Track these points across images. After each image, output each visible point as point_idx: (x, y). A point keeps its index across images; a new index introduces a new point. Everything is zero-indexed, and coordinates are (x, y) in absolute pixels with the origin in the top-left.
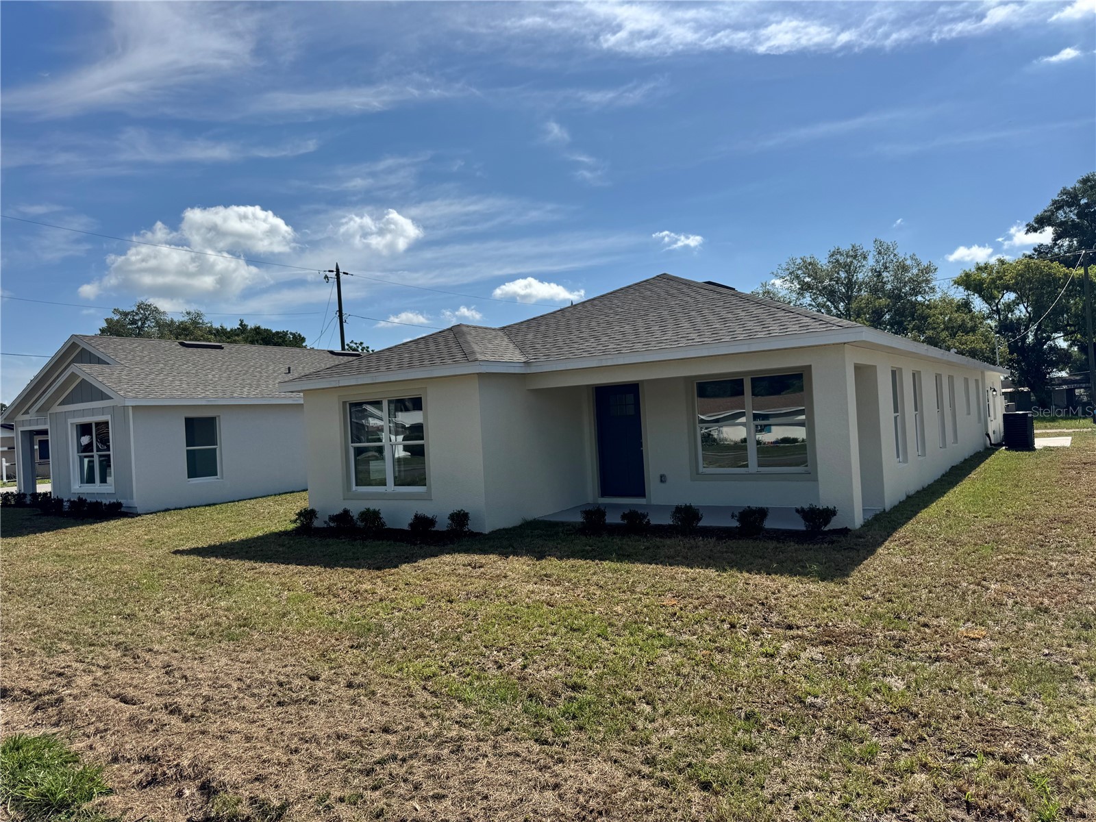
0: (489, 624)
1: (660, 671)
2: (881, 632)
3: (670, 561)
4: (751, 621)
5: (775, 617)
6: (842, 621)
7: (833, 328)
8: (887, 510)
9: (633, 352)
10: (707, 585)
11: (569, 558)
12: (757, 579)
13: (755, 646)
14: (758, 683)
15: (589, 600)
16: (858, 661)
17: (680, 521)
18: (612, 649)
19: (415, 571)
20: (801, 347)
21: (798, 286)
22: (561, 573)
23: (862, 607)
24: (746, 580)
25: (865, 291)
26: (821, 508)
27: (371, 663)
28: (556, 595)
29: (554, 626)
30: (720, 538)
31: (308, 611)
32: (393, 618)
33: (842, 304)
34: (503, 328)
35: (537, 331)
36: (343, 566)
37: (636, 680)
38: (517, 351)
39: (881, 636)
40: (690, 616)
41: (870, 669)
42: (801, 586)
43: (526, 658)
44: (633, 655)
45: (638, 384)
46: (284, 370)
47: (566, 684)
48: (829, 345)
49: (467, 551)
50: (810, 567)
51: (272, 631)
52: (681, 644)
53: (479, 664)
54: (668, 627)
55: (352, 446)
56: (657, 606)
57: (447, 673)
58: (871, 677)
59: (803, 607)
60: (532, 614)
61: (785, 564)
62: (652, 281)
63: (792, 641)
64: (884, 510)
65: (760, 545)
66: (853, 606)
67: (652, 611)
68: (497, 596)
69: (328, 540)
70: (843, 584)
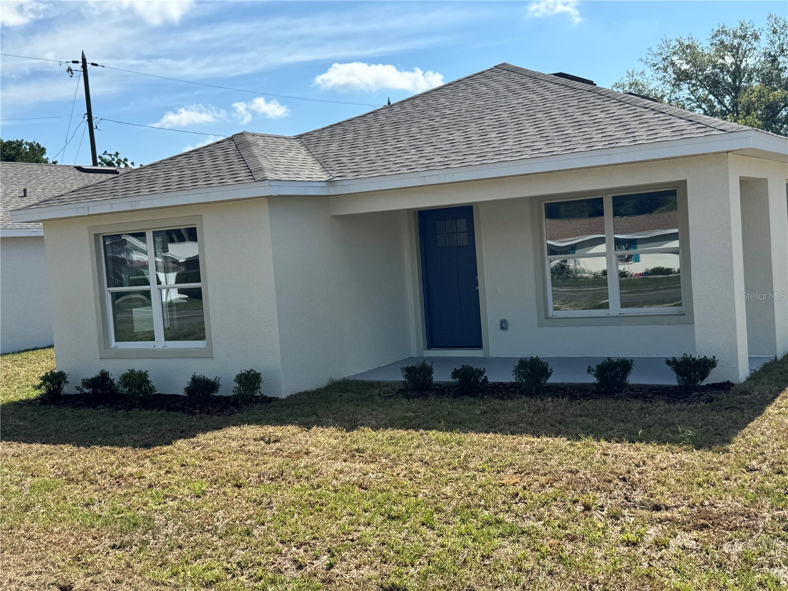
0: (286, 514)
1: (497, 567)
2: (768, 512)
3: (512, 428)
4: (609, 501)
5: (638, 496)
6: (721, 499)
7: (714, 133)
8: (779, 358)
9: (464, 165)
10: (556, 457)
11: (386, 428)
12: (618, 448)
13: (614, 533)
14: (618, 578)
15: (411, 479)
16: (740, 549)
17: (524, 377)
18: (440, 540)
19: (194, 448)
20: (673, 158)
21: (673, 76)
22: (376, 447)
23: (746, 481)
24: (604, 450)
25: (756, 81)
26: (697, 358)
27: (138, 567)
28: (370, 474)
29: (367, 514)
30: (573, 398)
31: (58, 503)
32: (166, 509)
33: (728, 97)
34: (299, 137)
35: (343, 140)
36: (101, 444)
37: (468, 579)
38: (318, 167)
39: (768, 517)
40: (536, 497)
41: (754, 559)
42: (671, 456)
43: (333, 556)
44: (464, 547)
45: (471, 207)
46: (18, 192)
47: (382, 587)
48: (708, 154)
49: (260, 422)
50: (683, 432)
51: (11, 529)
52: (523, 533)
53: (273, 564)
54: (507, 512)
55: (108, 291)
56: (495, 485)
57: (234, 576)
58: (755, 569)
59: (673, 483)
60: (341, 499)
61: (652, 429)
62: (488, 73)
63: (660, 526)
64: (776, 358)
65: (622, 406)
66: (735, 480)
67: (489, 492)
68: (297, 478)
69: (82, 410)
70: (724, 453)
